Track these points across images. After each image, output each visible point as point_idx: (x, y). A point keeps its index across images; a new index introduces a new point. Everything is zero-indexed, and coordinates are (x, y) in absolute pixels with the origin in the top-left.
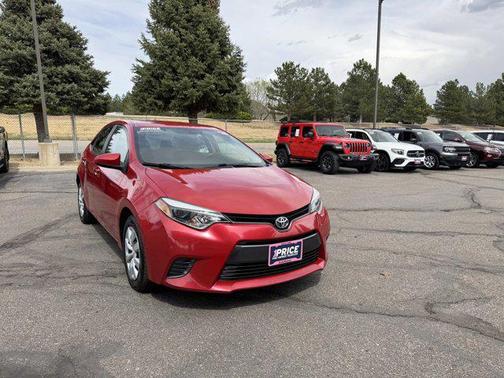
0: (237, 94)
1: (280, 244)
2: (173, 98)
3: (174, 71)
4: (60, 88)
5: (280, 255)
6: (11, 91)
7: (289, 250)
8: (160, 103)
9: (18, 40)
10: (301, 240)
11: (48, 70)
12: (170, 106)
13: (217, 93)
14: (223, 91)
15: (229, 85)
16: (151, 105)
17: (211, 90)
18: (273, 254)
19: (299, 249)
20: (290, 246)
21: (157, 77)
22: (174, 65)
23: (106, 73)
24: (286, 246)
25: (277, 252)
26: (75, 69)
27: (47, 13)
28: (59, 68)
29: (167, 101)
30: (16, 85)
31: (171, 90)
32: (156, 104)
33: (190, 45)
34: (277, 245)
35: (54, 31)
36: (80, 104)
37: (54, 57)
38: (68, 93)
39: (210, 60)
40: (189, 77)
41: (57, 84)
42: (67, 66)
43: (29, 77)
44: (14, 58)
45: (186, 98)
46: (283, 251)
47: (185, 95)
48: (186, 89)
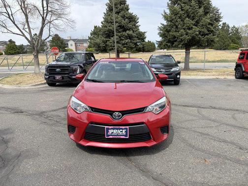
0: (213, 35)
1: (112, 127)
2: (176, 41)
3: (177, 27)
4: (123, 42)
5: (113, 133)
6: (106, 45)
7: (119, 131)
8: (169, 44)
9: (109, 23)
10: (128, 127)
11: (119, 34)
12: (174, 45)
13: (200, 36)
14: (204, 35)
15: (208, 31)
16: (165, 46)
17: (196, 35)
18: (108, 132)
19: (126, 132)
20: (120, 129)
21: (168, 31)
22: (177, 24)
23: (145, 33)
24: (117, 129)
25: (111, 131)
26: (130, 32)
27: (121, 9)
28: (124, 33)
29: (172, 43)
30: (108, 42)
31: (175, 37)
32: (167, 45)
33: (187, 11)
34: (110, 127)
35: (123, 17)
36: (132, 48)
37: (123, 28)
38: (126, 44)
39: (197, 18)
40: (184, 29)
41: (123, 40)
42: (127, 32)
43: (112, 38)
44: (107, 31)
45: (182, 41)
46: (115, 131)
47: (181, 39)
48: (182, 36)
